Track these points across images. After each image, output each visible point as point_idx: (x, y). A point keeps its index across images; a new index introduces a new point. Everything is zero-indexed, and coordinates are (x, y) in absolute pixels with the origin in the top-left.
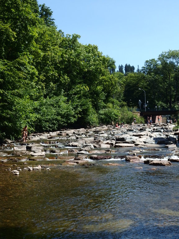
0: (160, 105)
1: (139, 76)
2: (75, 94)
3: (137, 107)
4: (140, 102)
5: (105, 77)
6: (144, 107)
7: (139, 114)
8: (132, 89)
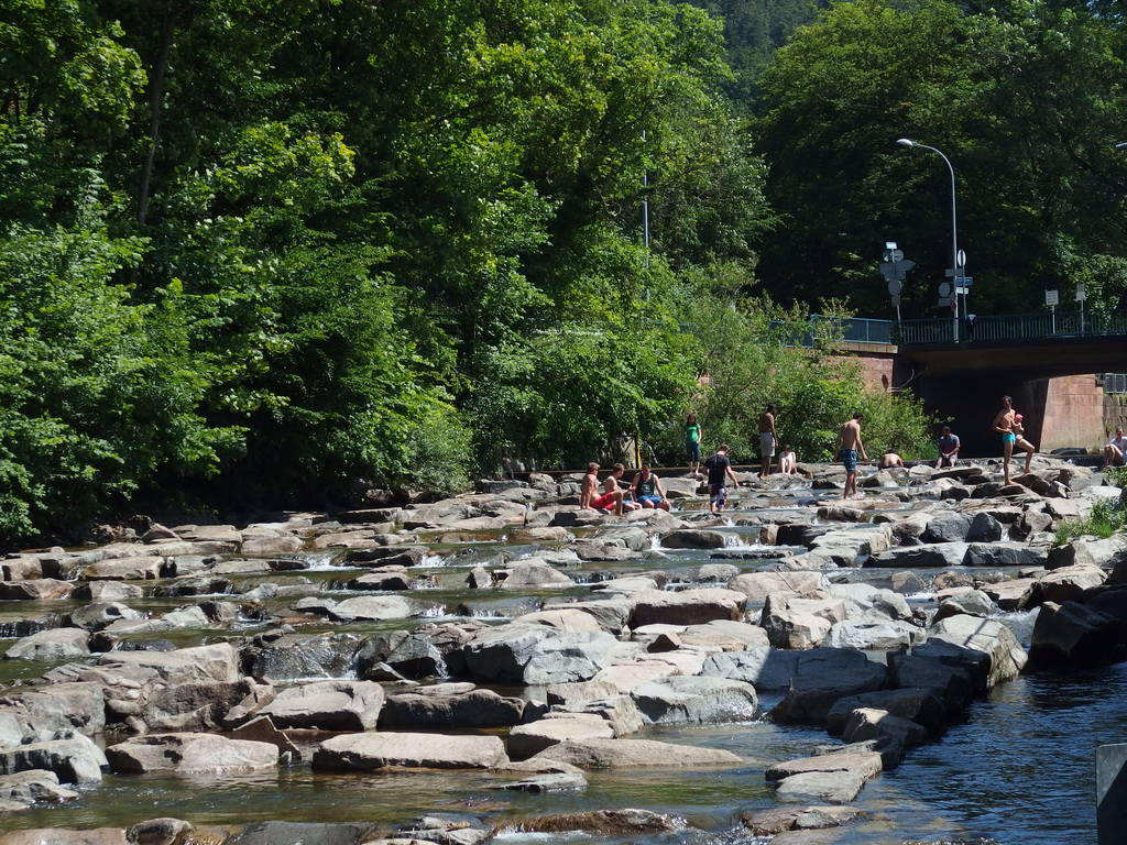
0: (1098, 278)
1: (917, 28)
2: (226, 204)
3: (850, 307)
4: (898, 256)
5: (518, 49)
6: (942, 303)
7: (886, 366)
8: (847, 141)
